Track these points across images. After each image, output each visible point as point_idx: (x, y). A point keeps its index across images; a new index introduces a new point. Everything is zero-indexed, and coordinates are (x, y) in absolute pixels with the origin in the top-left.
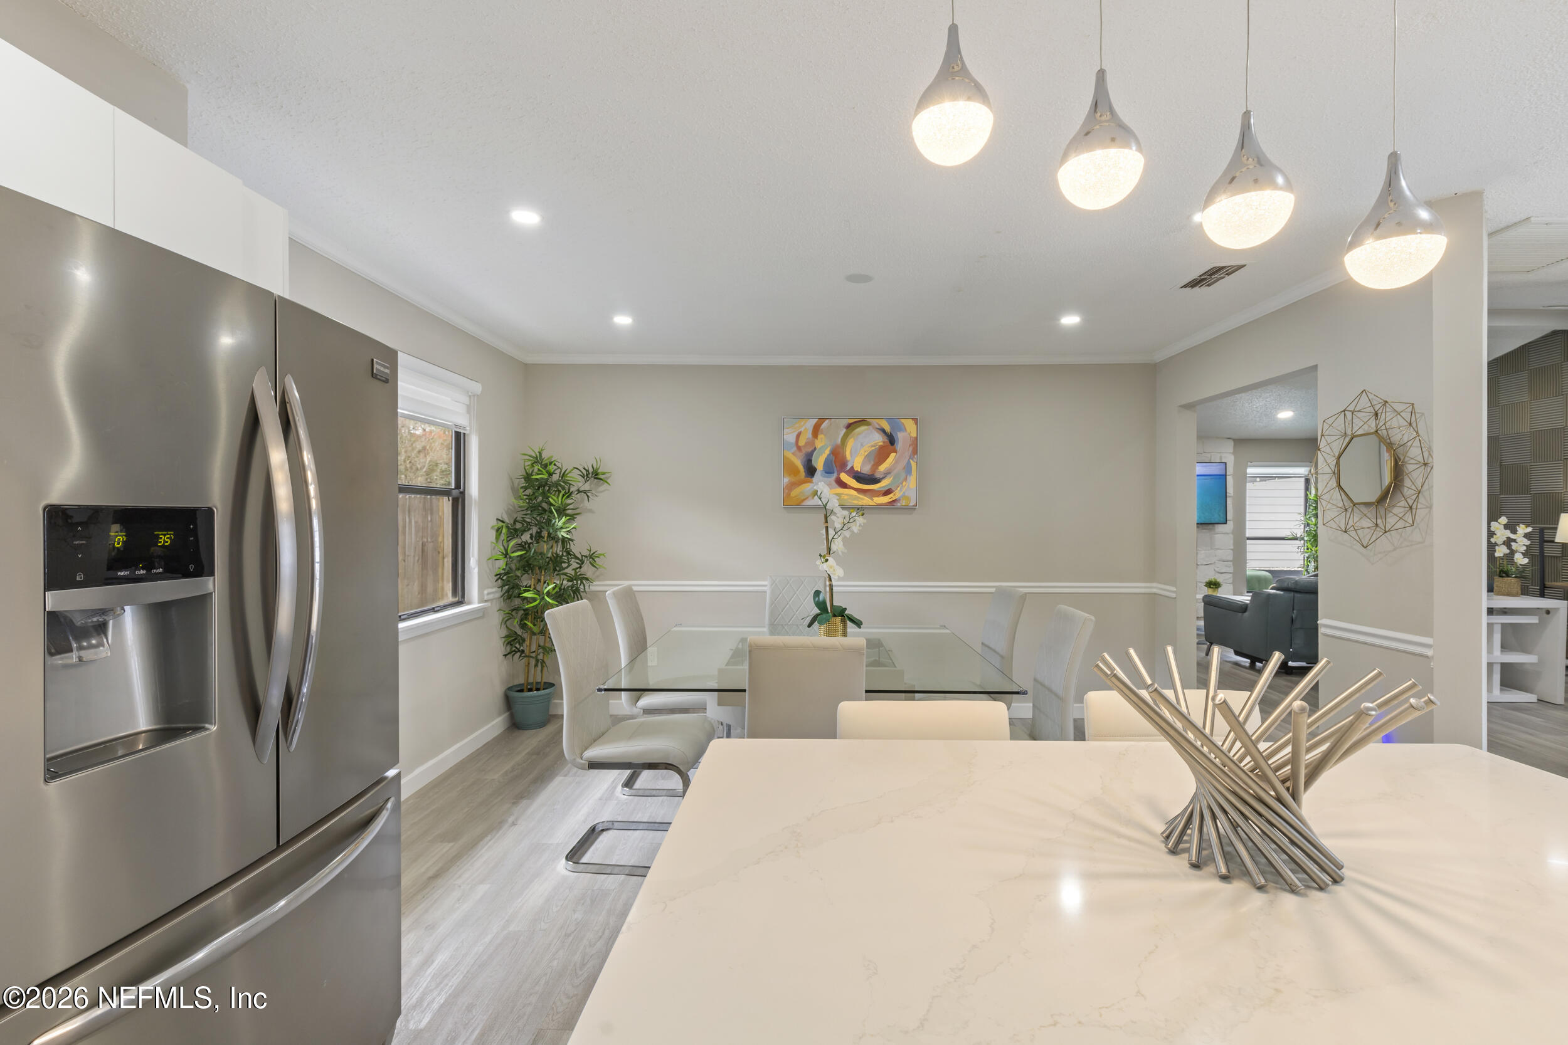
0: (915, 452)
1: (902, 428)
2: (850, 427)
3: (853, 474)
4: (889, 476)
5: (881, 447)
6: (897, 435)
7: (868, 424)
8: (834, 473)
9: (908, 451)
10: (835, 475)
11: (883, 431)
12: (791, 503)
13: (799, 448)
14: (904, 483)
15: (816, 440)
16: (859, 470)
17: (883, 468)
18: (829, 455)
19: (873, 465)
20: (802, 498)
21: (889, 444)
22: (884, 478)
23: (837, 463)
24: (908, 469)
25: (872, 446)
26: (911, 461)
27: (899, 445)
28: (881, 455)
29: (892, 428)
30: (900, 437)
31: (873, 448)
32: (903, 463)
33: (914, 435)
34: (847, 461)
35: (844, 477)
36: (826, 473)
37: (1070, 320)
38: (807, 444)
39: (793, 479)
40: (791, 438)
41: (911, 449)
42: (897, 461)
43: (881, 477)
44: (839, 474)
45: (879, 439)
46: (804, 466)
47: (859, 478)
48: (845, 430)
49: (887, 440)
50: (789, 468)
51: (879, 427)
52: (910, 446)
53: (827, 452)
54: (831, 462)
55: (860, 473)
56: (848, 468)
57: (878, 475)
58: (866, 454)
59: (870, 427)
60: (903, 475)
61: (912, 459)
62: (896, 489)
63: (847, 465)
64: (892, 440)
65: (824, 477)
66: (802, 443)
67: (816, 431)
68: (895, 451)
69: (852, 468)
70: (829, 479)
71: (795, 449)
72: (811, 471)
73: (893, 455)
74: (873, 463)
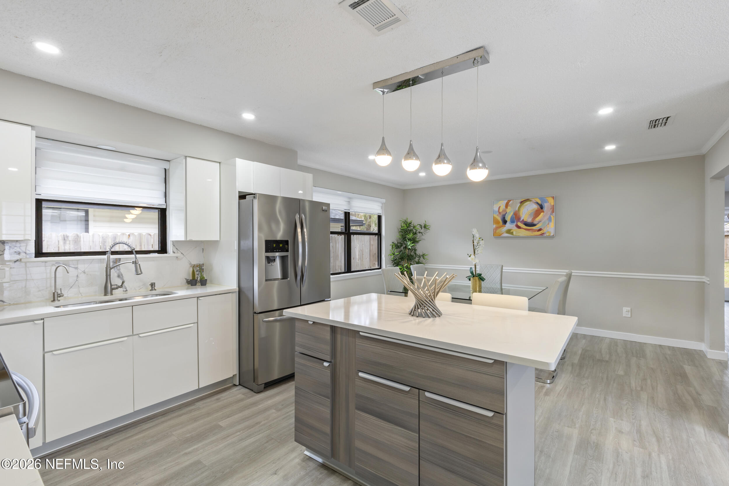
0: (553, 212)
1: (547, 201)
2: (522, 203)
3: (523, 223)
4: (540, 223)
5: (537, 211)
6: (544, 205)
7: (530, 201)
8: (515, 222)
9: (550, 211)
10: (515, 223)
11: (538, 203)
12: (497, 235)
13: (500, 213)
14: (548, 226)
15: (507, 209)
16: (526, 221)
17: (537, 219)
18: (513, 215)
19: (533, 219)
20: (501, 233)
21: (540, 209)
22: (538, 224)
23: (516, 218)
24: (550, 219)
25: (532, 210)
26: (551, 216)
27: (545, 209)
28: (537, 214)
29: (542, 202)
30: (546, 206)
31: (533, 211)
32: (547, 217)
33: (553, 204)
34: (521, 217)
35: (520, 224)
36: (511, 222)
37: (610, 147)
38: (503, 211)
39: (497, 226)
40: (496, 208)
41: (551, 210)
42: (544, 216)
43: (537, 223)
44: (517, 223)
45: (535, 207)
46: (502, 220)
47: (526, 224)
48: (519, 204)
49: (539, 207)
50: (496, 221)
51: (535, 202)
52: (551, 209)
53: (512, 214)
54: (514, 218)
55: (527, 222)
56: (521, 220)
57: (535, 223)
58: (529, 214)
59: (531, 202)
60: (547, 222)
61: (552, 215)
62: (544, 228)
63: (521, 219)
64: (541, 207)
65: (511, 224)
66: (501, 211)
67: (507, 205)
68: (544, 212)
69: (523, 220)
70: (513, 225)
71: (498, 213)
72: (505, 222)
73: (542, 214)
74: (532, 217)
